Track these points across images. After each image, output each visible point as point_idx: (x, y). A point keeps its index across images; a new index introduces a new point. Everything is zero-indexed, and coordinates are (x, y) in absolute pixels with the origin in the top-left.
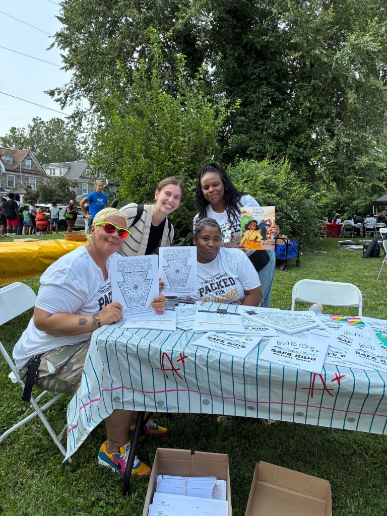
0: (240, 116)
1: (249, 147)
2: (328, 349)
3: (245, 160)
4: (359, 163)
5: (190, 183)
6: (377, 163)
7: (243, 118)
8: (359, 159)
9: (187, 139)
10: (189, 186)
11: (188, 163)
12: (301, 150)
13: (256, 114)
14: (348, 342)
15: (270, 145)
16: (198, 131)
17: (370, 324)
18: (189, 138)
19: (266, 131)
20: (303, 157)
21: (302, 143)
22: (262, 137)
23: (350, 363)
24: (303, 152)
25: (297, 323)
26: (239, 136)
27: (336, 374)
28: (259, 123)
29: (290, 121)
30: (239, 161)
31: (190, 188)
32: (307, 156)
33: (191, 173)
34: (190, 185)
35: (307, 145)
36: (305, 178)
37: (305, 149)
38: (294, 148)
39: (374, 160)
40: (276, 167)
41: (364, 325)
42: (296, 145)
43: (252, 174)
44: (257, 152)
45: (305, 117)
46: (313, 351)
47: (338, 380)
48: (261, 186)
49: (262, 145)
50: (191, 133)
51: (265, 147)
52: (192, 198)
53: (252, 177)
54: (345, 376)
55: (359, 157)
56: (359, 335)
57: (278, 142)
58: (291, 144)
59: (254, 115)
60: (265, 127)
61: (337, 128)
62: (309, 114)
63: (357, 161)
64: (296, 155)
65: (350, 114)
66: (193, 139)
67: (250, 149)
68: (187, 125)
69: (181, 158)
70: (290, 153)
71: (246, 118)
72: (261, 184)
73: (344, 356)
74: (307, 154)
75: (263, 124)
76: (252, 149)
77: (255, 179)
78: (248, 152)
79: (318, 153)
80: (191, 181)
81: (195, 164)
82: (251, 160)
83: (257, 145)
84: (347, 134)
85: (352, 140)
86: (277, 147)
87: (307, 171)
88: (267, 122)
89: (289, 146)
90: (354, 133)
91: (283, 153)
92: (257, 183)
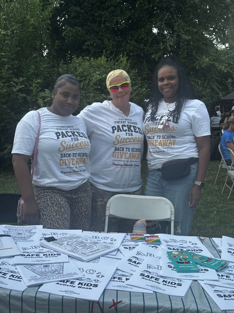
0: (75, 6)
1: (85, 41)
2: (115, 273)
3: (78, 57)
4: (199, 63)
5: (15, 82)
6: (217, 64)
7: (78, 9)
8: (199, 59)
9: (9, 32)
10: (14, 86)
11: (13, 60)
12: (142, 46)
13: (92, 4)
14: (138, 263)
15: (109, 40)
16: (23, 23)
17: (166, 242)
18: (12, 31)
19: (104, 23)
20: (144, 53)
21: (142, 38)
22: (100, 31)
23: (131, 287)
24: (144, 49)
25: (97, 249)
26: (73, 28)
27: (113, 300)
28: (96, 14)
29: (129, 15)
30: (71, 59)
31: (16, 88)
32: (148, 53)
33: (15, 71)
34: (14, 84)
35: (148, 40)
36: (146, 76)
37: (146, 45)
38: (134, 44)
39: (213, 61)
40: (114, 65)
41: (159, 243)
42: (136, 41)
43: (85, 73)
44: (94, 47)
45: (145, 10)
46: (99, 276)
47: (115, 306)
48: (96, 87)
49: (100, 39)
50: (14, 25)
51: (103, 42)
52: (18, 99)
53: (86, 76)
54: (122, 301)
55: (199, 57)
56: (151, 255)
57: (117, 36)
58: (131, 40)
59: (90, 6)
60: (103, 19)
61: (177, 24)
62: (148, 6)
63: (198, 60)
64: (137, 51)
65: (189, 9)
66: (17, 33)
67: (86, 43)
68: (10, 16)
69: (3, 54)
70: (130, 50)
71: (82, 9)
72: (95, 84)
73: (129, 279)
74: (148, 51)
75: (100, 16)
76: (89, 44)
77: (89, 79)
78: (85, 47)
79: (159, 49)
80: (16, 80)
81: (20, 61)
82: (85, 58)
83: (94, 39)
84: (187, 31)
85: (192, 37)
86: (116, 43)
87: (148, 69)
88: (105, 14)
89: (129, 41)
90: (194, 30)
91: (122, 49)
92: (91, 84)
